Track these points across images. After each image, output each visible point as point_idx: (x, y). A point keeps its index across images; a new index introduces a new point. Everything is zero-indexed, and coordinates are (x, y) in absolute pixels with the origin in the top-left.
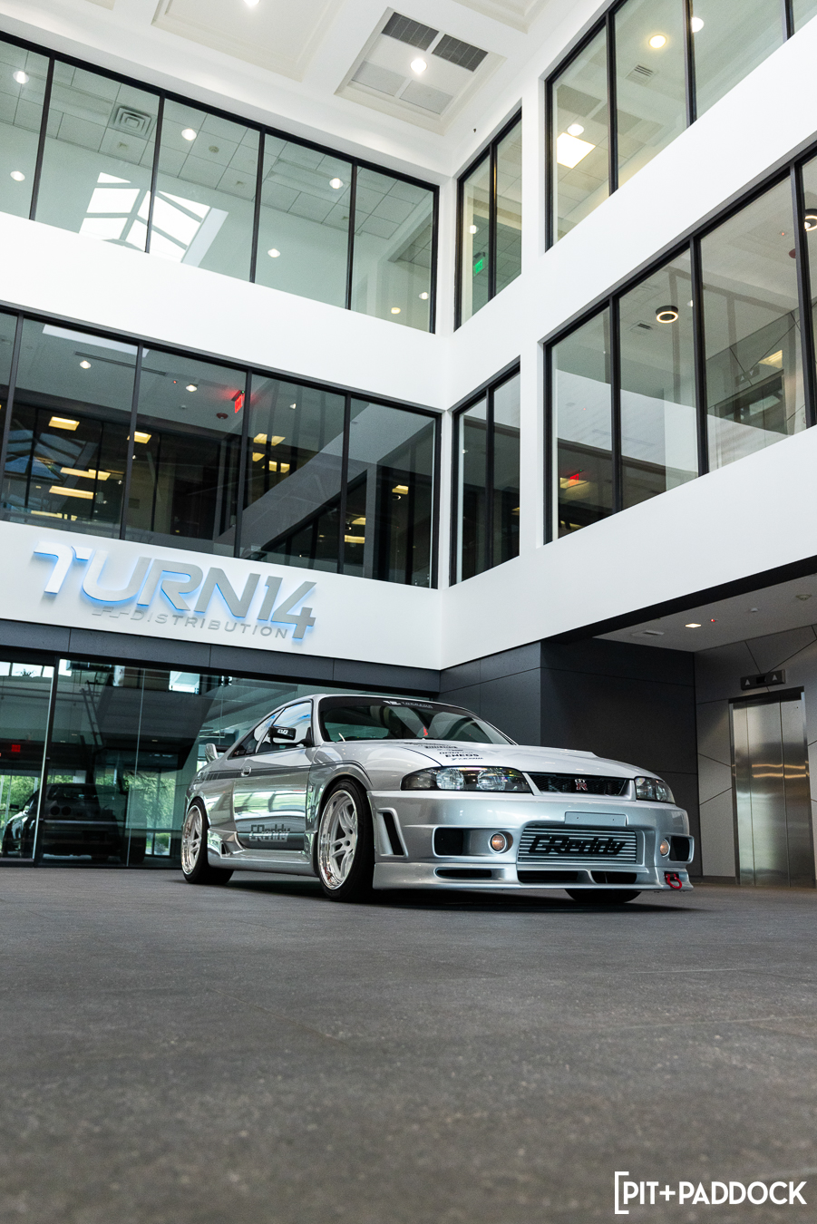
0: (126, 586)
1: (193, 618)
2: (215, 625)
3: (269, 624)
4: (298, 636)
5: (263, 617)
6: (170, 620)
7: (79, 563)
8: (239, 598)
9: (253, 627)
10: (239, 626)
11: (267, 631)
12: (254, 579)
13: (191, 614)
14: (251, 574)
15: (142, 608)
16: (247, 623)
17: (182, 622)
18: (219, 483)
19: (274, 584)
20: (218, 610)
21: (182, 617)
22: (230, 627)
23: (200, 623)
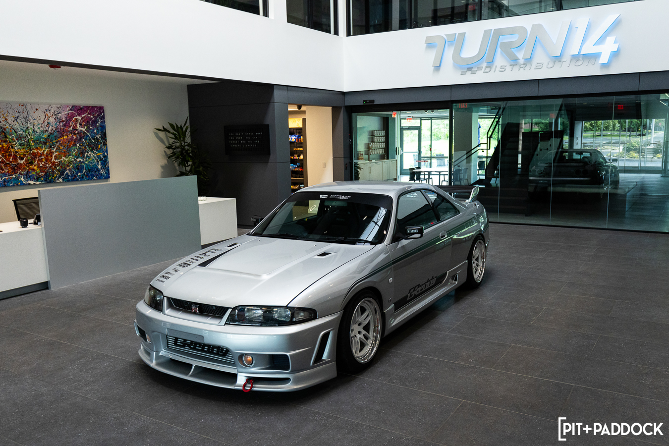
1: (524, 64)
13: (521, 61)
15: (490, 64)
21: (516, 64)
23: (528, 67)
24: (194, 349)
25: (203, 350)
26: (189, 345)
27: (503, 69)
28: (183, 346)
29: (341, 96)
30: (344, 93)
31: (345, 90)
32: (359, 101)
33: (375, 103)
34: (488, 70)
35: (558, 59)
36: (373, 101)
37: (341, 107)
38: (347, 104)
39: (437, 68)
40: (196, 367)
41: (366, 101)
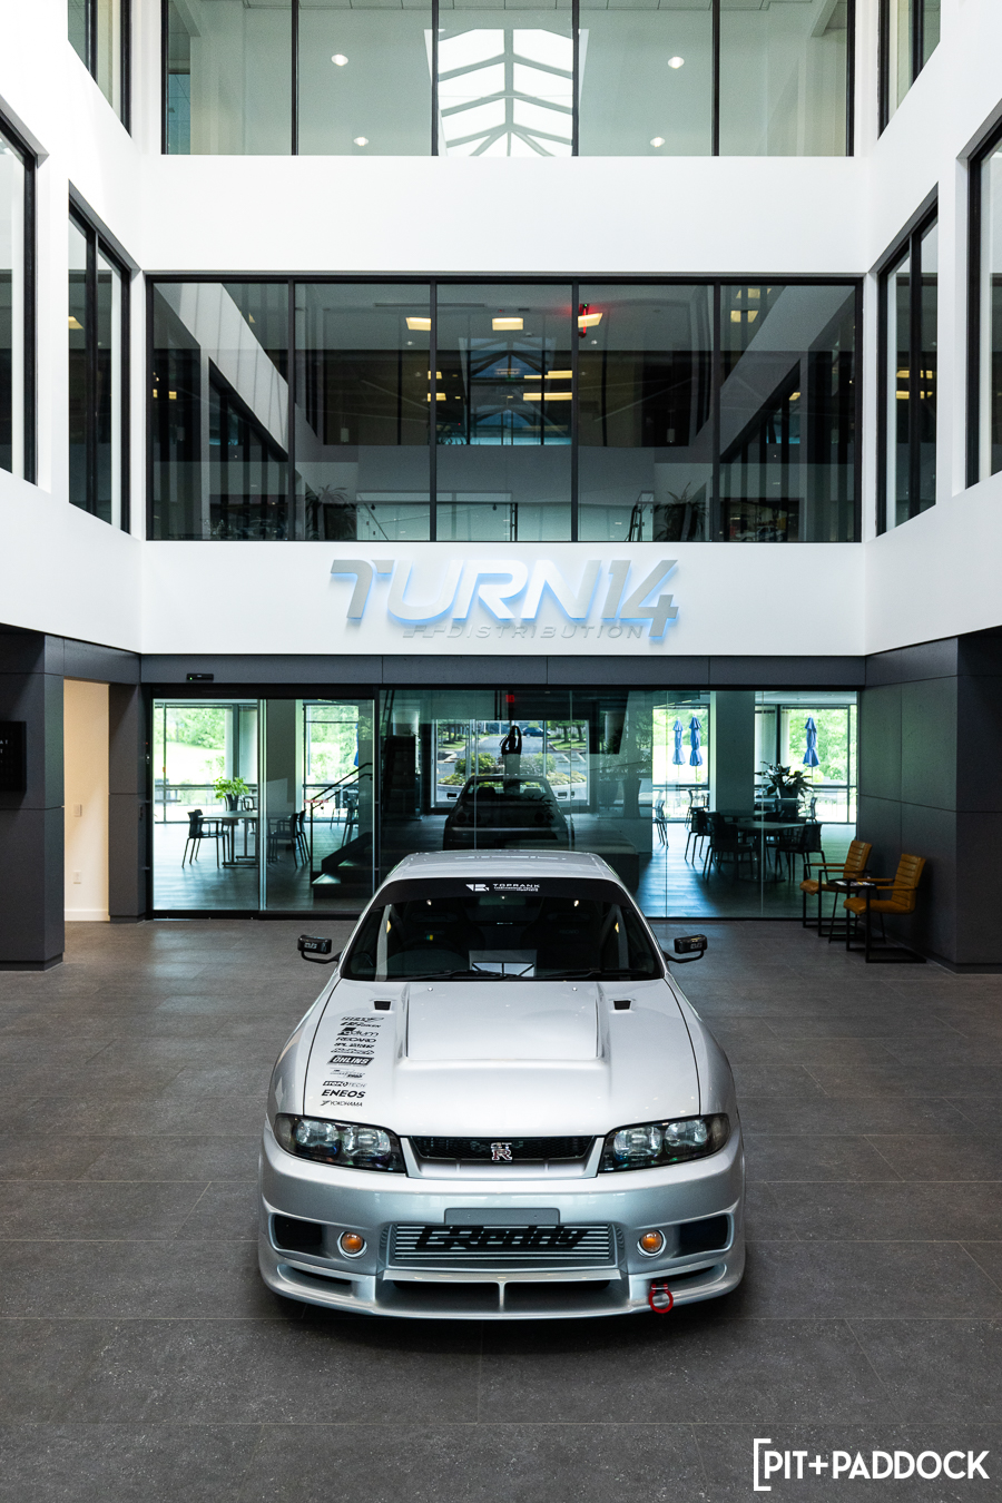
2: (549, 634)
6: (495, 633)
7: (382, 578)
9: (597, 630)
10: (579, 632)
12: (596, 568)
14: (592, 561)
16: (589, 625)
17: (508, 634)
22: (568, 634)
23: (529, 632)
24: (483, 1246)
25: (507, 1246)
26: (464, 1242)
27: (485, 634)
28: (447, 1247)
29: (135, 663)
30: (139, 657)
31: (143, 652)
32: (178, 676)
33: (215, 681)
34: (456, 633)
35: (580, 623)
36: (211, 677)
37: (131, 687)
38: (145, 680)
39: (355, 620)
40: (508, 1286)
41: (194, 676)
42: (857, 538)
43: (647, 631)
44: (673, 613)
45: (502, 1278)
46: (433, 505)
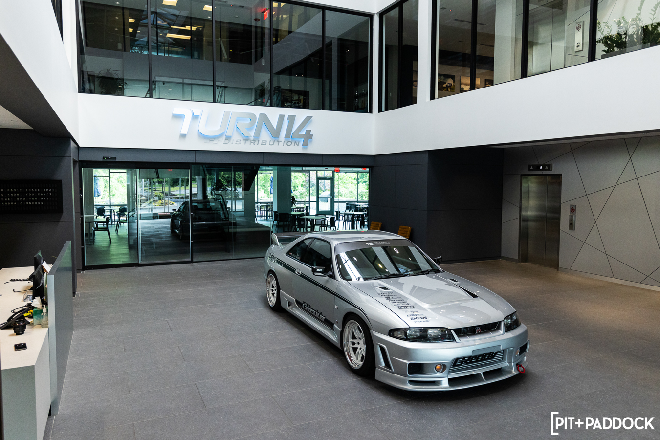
0: (219, 127)
1: (254, 140)
2: (264, 143)
3: (290, 140)
4: (305, 144)
5: (287, 136)
6: (242, 142)
7: (195, 117)
8: (275, 128)
9: (283, 142)
10: (276, 142)
11: (289, 143)
12: (282, 117)
13: (252, 138)
14: (280, 115)
15: (228, 138)
16: (280, 140)
17: (248, 142)
18: (253, 48)
19: (292, 119)
20: (265, 135)
21: (248, 140)
22: (272, 143)
23: (256, 142)
27: (238, 142)
30: (78, 148)
32: (99, 158)
33: (117, 160)
34: (227, 141)
36: (115, 158)
38: (81, 159)
41: (107, 158)
42: (371, 112)
43: (301, 143)
44: (311, 137)
45: (480, 371)
46: (214, 87)
